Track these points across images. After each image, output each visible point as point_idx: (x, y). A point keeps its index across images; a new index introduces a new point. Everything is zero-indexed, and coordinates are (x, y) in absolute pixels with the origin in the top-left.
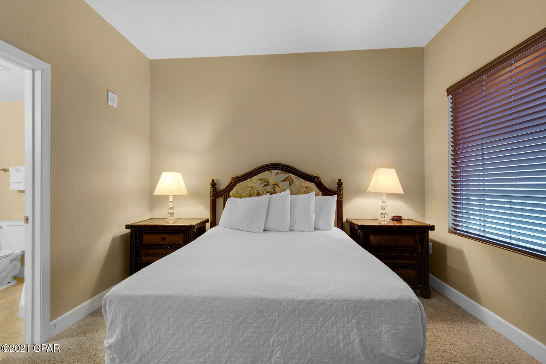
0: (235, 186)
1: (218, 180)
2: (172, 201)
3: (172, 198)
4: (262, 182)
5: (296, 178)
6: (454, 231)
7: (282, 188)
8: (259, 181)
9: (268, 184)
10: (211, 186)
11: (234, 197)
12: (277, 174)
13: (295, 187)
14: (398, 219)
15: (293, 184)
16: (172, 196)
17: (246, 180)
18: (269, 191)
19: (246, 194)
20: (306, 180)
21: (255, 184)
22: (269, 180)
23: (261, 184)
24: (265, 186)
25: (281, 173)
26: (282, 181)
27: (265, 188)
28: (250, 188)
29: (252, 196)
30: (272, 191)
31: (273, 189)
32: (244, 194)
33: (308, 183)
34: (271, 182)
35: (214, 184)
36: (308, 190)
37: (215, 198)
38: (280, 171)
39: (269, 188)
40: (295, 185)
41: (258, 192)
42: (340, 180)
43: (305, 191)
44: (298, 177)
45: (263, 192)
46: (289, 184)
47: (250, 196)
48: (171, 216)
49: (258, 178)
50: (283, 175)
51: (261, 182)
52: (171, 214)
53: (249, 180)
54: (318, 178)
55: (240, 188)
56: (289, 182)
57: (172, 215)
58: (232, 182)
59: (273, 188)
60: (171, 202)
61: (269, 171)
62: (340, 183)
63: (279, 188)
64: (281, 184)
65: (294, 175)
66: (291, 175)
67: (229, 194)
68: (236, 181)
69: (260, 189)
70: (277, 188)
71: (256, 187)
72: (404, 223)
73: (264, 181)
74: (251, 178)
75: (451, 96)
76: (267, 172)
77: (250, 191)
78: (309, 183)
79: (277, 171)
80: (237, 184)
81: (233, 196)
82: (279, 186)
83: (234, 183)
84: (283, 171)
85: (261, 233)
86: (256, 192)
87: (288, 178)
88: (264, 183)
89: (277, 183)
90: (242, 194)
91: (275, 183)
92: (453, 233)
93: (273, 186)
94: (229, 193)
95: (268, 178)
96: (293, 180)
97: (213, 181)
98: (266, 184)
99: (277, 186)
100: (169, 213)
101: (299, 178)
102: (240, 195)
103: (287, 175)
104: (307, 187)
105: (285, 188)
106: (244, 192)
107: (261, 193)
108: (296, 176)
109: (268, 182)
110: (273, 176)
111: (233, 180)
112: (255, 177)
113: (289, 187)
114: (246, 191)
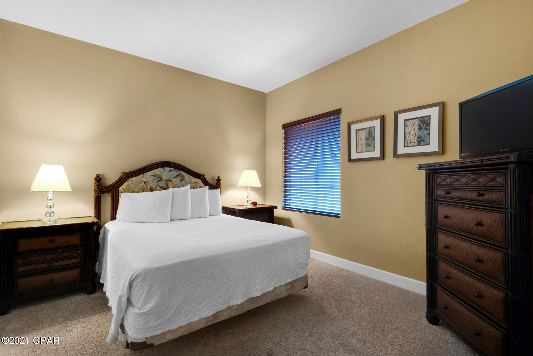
0: (126, 181)
1: (103, 175)
2: (52, 198)
3: (52, 195)
4: (156, 178)
5: (186, 175)
6: (285, 208)
7: (174, 183)
8: (153, 177)
9: (161, 180)
10: (95, 181)
11: (125, 192)
12: (170, 171)
13: (186, 182)
14: (255, 204)
15: (184, 180)
16: (52, 193)
17: (139, 176)
18: (163, 186)
19: (138, 190)
20: (194, 177)
21: (149, 179)
22: (162, 176)
23: (154, 179)
24: (158, 181)
25: (173, 171)
26: (174, 178)
27: (158, 183)
28: (143, 184)
29: (145, 191)
30: (165, 186)
31: (166, 185)
32: (137, 190)
33: (195, 180)
34: (164, 177)
35: (99, 179)
36: (196, 185)
37: (101, 194)
38: (172, 169)
39: (163, 184)
40: (186, 181)
41: (151, 187)
42: (219, 177)
43: (194, 186)
44: (187, 174)
45: (156, 187)
46: (181, 180)
47: (143, 191)
48: (50, 216)
49: (152, 174)
50: (176, 172)
51: (154, 177)
52: (50, 213)
53: (142, 176)
54: (204, 175)
55: (132, 184)
56: (181, 179)
57: (52, 214)
58: (122, 178)
59: (166, 183)
60: (50, 199)
61: (162, 168)
62: (219, 180)
63: (171, 183)
64: (174, 180)
65: (184, 173)
66: (182, 172)
67: (118, 190)
68: (127, 177)
69: (154, 184)
70: (170, 184)
71: (149, 182)
72: (258, 206)
73: (157, 177)
74: (143, 173)
75: (284, 130)
76: (160, 169)
77: (143, 186)
78: (197, 179)
79: (169, 169)
80: (129, 179)
81: (123, 191)
82: (171, 182)
83: (125, 178)
84: (174, 168)
85: (169, 222)
86: (150, 187)
87: (180, 175)
88: (157, 179)
89: (170, 179)
90: (134, 189)
91: (168, 179)
92: (284, 209)
93: (166, 182)
94: (118, 188)
95: (161, 175)
96: (183, 177)
97: (98, 176)
98: (159, 179)
99: (169, 182)
100: (47, 212)
101: (189, 175)
102: (132, 190)
103: (179, 173)
104: (195, 183)
105: (177, 183)
106: (136, 188)
107: (154, 188)
108: (186, 174)
109: (161, 178)
110: (166, 173)
111: (124, 176)
112: (148, 173)
113: (181, 182)
114: (139, 186)
